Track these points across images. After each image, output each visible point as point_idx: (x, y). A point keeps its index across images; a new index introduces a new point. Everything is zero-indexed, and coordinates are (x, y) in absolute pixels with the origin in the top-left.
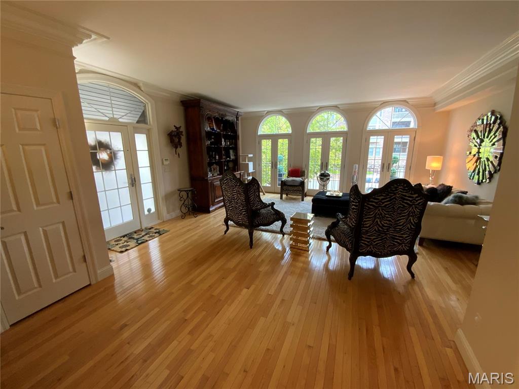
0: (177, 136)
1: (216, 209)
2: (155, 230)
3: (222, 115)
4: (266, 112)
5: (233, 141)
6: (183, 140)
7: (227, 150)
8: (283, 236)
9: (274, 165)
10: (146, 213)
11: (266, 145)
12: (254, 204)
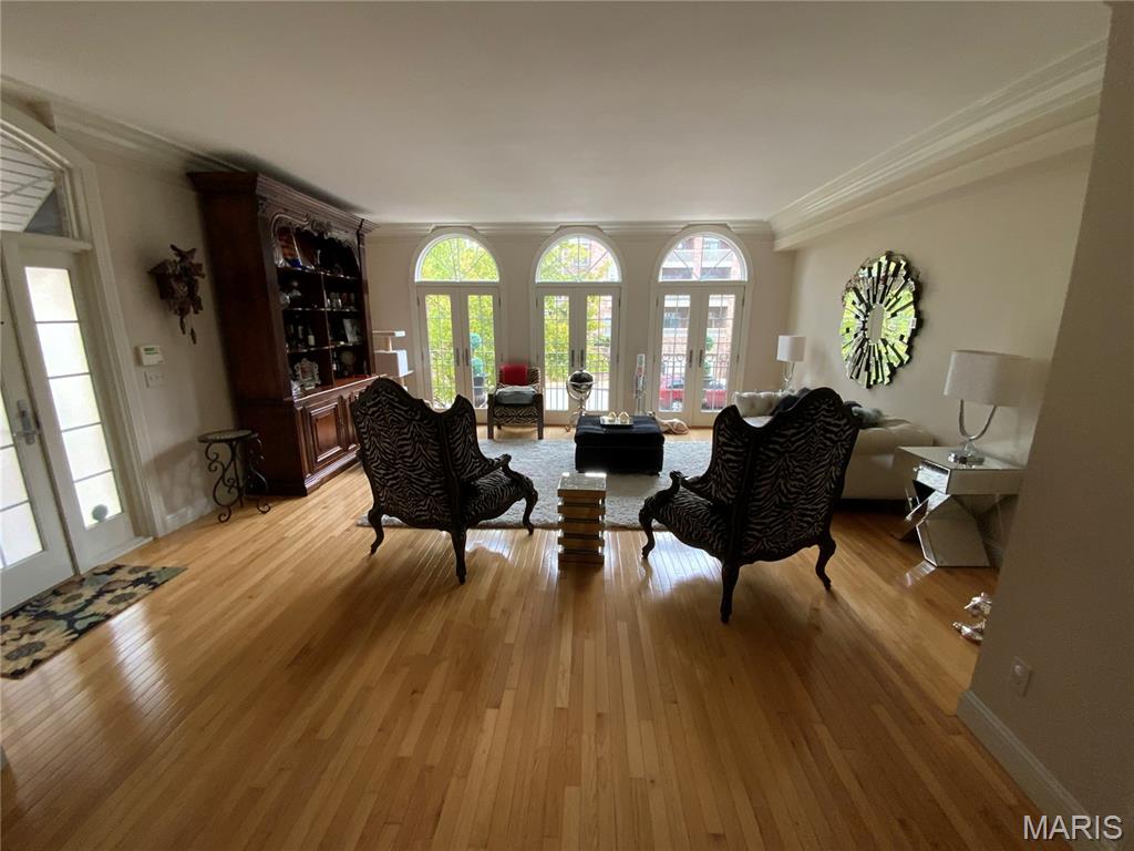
0: (186, 279)
1: (322, 482)
2: (130, 572)
3: (320, 224)
4: (433, 227)
5: (352, 296)
6: (204, 290)
7: (337, 318)
8: (531, 532)
9: (462, 356)
10: (89, 521)
11: (438, 309)
12: (463, 464)
